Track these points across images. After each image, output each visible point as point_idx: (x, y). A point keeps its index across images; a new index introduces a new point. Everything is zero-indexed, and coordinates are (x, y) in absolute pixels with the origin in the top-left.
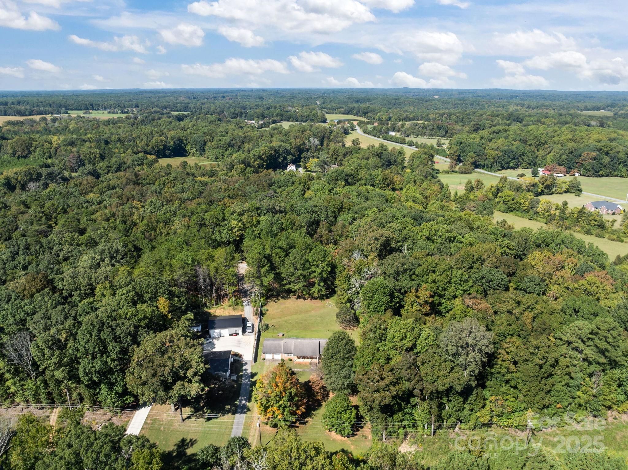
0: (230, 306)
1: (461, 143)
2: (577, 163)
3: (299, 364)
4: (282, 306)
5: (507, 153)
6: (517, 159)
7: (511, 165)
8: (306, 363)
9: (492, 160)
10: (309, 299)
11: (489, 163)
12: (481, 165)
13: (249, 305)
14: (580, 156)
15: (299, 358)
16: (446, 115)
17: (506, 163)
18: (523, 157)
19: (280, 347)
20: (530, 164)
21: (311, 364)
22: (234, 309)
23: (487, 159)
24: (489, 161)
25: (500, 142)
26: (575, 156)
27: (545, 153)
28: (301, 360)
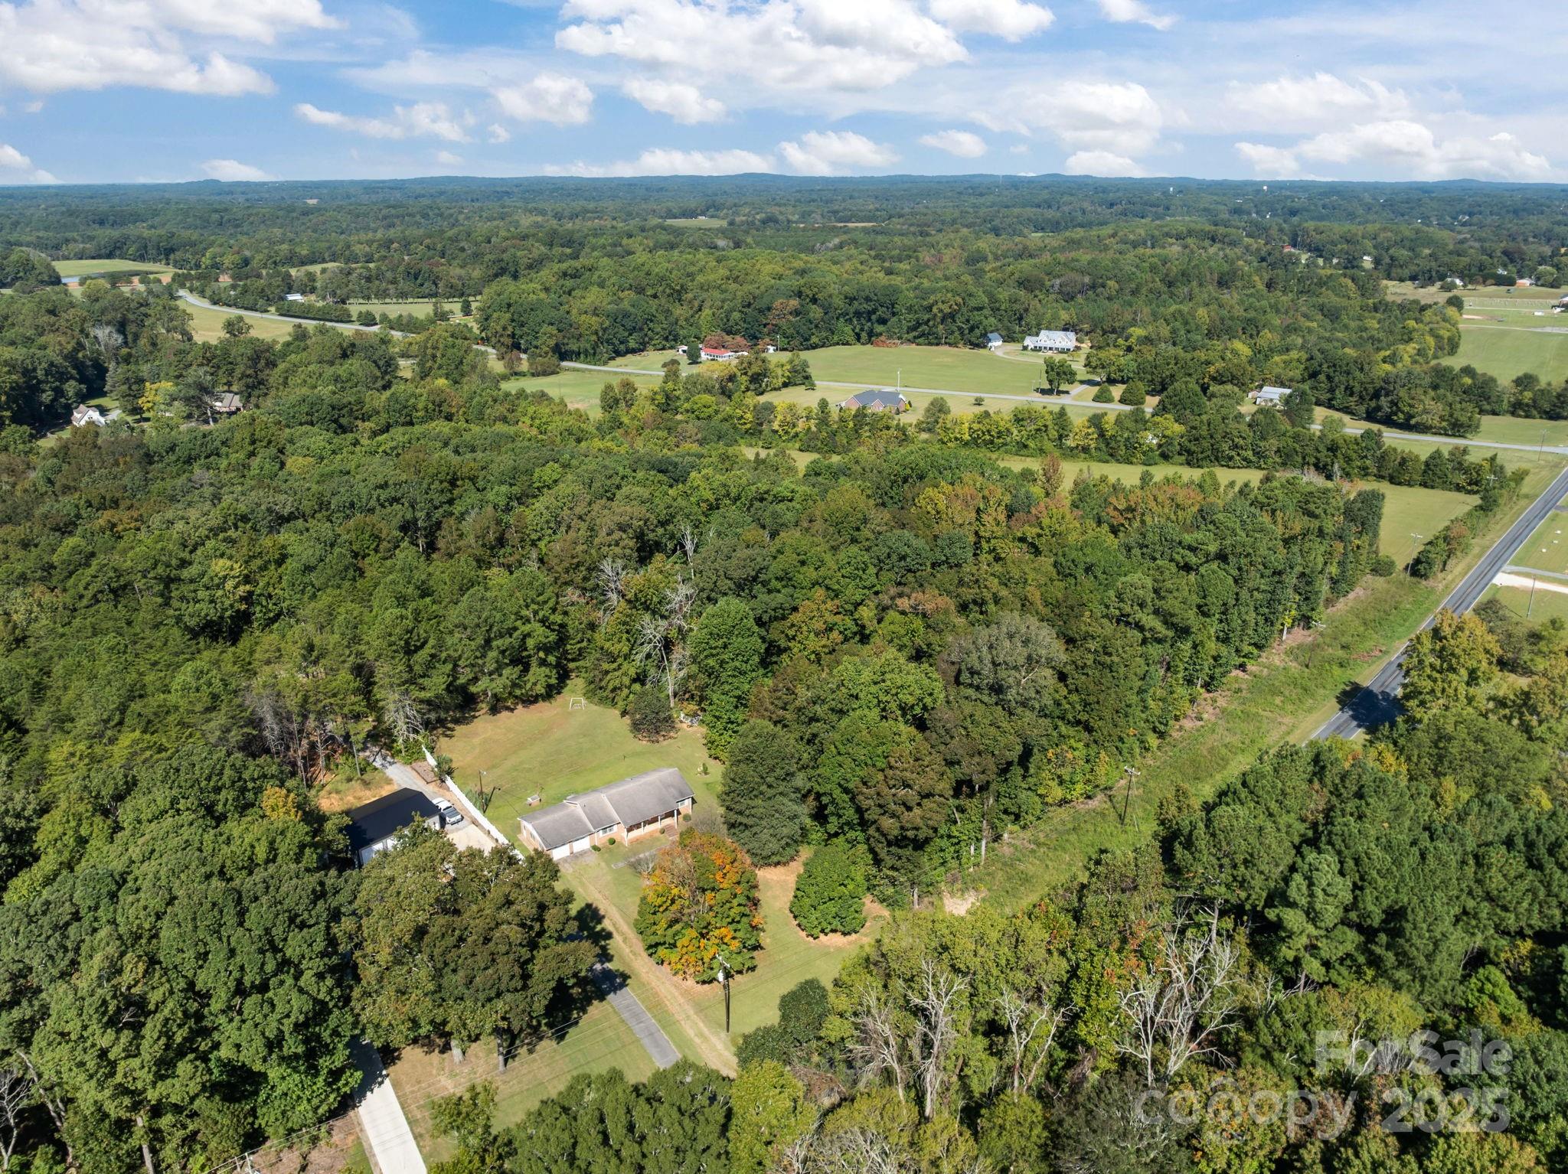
0: (349, 780)
1: (509, 305)
2: (765, 325)
3: (638, 841)
4: (476, 741)
5: (619, 318)
6: (641, 329)
7: (632, 344)
8: (651, 834)
9: (594, 338)
10: (520, 707)
11: (588, 346)
12: (573, 352)
13: (391, 764)
14: (769, 309)
15: (630, 830)
16: (395, 245)
17: (622, 343)
18: (651, 325)
19: (579, 820)
20: (666, 339)
21: (663, 831)
22: (366, 784)
23: (580, 335)
24: (588, 341)
25: (593, 296)
26: (760, 311)
27: (691, 312)
28: (636, 833)
